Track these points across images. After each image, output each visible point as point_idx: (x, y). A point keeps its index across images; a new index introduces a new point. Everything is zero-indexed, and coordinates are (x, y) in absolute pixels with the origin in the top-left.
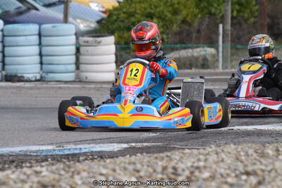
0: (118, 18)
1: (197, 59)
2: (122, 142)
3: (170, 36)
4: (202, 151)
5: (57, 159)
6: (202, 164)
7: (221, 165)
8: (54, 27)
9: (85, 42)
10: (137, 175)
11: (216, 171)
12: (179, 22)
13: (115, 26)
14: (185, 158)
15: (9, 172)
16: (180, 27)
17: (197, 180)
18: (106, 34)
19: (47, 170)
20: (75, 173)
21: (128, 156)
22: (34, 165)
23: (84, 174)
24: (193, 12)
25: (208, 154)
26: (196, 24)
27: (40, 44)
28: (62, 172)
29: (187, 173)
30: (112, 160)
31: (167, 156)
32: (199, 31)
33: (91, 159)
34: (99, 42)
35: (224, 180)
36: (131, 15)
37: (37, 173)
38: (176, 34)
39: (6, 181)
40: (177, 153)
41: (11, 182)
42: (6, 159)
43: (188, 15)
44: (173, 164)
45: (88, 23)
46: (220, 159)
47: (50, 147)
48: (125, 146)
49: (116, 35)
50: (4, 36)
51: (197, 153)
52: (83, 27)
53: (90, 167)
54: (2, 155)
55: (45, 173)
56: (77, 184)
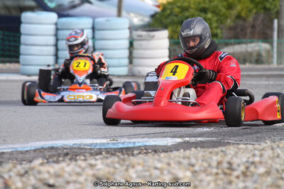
0: (172, 12)
1: (251, 54)
2: (176, 137)
3: (224, 31)
4: (257, 146)
5: (111, 152)
6: (257, 159)
7: (277, 160)
9: (138, 36)
10: (192, 169)
11: (272, 166)
12: (233, 17)
13: (168, 21)
14: (240, 153)
15: (63, 165)
16: (235, 23)
17: (253, 176)
18: (160, 28)
19: (102, 163)
20: (130, 167)
21: (182, 150)
22: (88, 158)
23: (139, 168)
24: (247, 7)
25: (263, 150)
26: (250, 19)
27: (93, 37)
28: (117, 166)
29: (242, 168)
30: (166, 154)
31: (222, 151)
32: (253, 27)
33: (145, 153)
34: (153, 37)
35: (279, 175)
36: (184, 9)
37: (92, 166)
38: (230, 28)
40: (232, 148)
41: (66, 175)
42: (60, 152)
43: (242, 10)
44: (227, 159)
45: (142, 17)
46: (276, 155)
47: (104, 141)
48: (179, 140)
49: (170, 29)
50: (57, 29)
51: (252, 149)
52: (137, 21)
53: (144, 161)
54: (57, 148)
55: (100, 166)
56: (131, 177)
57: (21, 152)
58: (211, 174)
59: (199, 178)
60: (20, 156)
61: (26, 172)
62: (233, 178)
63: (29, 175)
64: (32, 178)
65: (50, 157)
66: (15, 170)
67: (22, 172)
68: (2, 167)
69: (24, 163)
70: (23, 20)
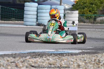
0: (80, 4)
2: (80, 50)
3: (99, 11)
5: (55, 55)
8: (56, 6)
9: (67, 13)
10: (85, 62)
12: (103, 6)
13: (78, 7)
14: (103, 56)
15: (38, 59)
16: (103, 8)
18: (75, 10)
19: (52, 59)
20: (62, 60)
21: (82, 55)
22: (47, 56)
23: (65, 61)
28: (57, 60)
30: (76, 56)
31: (96, 56)
33: (68, 55)
34: (73, 13)
36: (84, 3)
37: (48, 59)
38: (101, 11)
39: (37, 62)
40: (100, 54)
41: (39, 63)
42: (37, 54)
44: (98, 58)
45: (69, 6)
47: (53, 50)
48: (81, 51)
49: (79, 10)
50: (38, 9)
52: (67, 7)
53: (68, 58)
54: (36, 53)
55: (51, 60)
56: (62, 64)
58: (92, 64)
59: (87, 65)
60: (22, 55)
61: (24, 61)
62: (100, 66)
63: (25, 62)
64: (26, 63)
65: (33, 56)
66: (20, 60)
67: (23, 61)
68: (15, 59)
69: (23, 57)
70: (25, 5)
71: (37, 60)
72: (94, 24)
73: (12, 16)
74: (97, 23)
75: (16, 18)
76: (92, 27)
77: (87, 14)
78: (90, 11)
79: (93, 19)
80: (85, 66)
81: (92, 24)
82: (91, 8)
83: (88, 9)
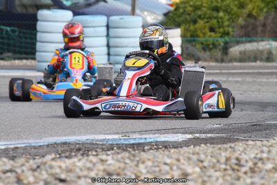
0: (185, 11)
1: (262, 52)
2: (186, 133)
3: (235, 29)
4: (265, 142)
5: (123, 148)
6: (265, 155)
8: (121, 19)
10: (201, 165)
12: (245, 16)
13: (182, 19)
14: (248, 149)
15: (75, 160)
16: (245, 20)
17: (261, 172)
18: (173, 26)
19: (113, 159)
20: (140, 162)
21: (192, 146)
22: (99, 153)
23: (149, 163)
24: (258, 6)
25: (271, 146)
26: (261, 18)
27: (108, 35)
28: (127, 161)
29: (250, 164)
30: (176, 150)
31: (231, 147)
32: (264, 25)
33: (156, 149)
36: (196, 8)
37: (102, 161)
38: (242, 27)
39: (72, 168)
40: (241, 144)
41: (78, 170)
42: (72, 147)
43: (253, 9)
44: (236, 155)
45: (155, 15)
47: (116, 137)
48: (189, 136)
49: (182, 27)
51: (261, 145)
52: (150, 19)
53: (155, 156)
54: (69, 143)
55: (110, 161)
56: (141, 173)
57: (35, 148)
58: (220, 170)
59: (208, 173)
60: (34, 151)
61: (38, 167)
62: (241, 174)
63: (41, 170)
64: (44, 172)
65: (63, 152)
66: (27, 165)
67: (35, 166)
68: (15, 162)
69: (37, 157)
70: (39, 17)
71: (74, 163)
72: (224, 64)
73: (6, 47)
74: (231, 61)
75: (15, 52)
76: (218, 71)
77: (204, 37)
78: (212, 30)
79: (220, 50)
80: (200, 177)
81: (219, 64)
82: (216, 20)
83: (208, 22)
